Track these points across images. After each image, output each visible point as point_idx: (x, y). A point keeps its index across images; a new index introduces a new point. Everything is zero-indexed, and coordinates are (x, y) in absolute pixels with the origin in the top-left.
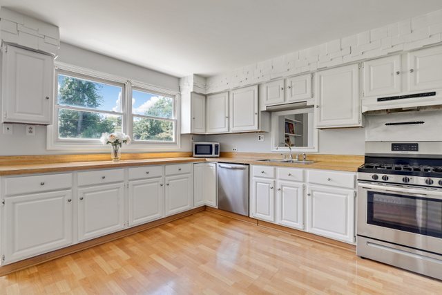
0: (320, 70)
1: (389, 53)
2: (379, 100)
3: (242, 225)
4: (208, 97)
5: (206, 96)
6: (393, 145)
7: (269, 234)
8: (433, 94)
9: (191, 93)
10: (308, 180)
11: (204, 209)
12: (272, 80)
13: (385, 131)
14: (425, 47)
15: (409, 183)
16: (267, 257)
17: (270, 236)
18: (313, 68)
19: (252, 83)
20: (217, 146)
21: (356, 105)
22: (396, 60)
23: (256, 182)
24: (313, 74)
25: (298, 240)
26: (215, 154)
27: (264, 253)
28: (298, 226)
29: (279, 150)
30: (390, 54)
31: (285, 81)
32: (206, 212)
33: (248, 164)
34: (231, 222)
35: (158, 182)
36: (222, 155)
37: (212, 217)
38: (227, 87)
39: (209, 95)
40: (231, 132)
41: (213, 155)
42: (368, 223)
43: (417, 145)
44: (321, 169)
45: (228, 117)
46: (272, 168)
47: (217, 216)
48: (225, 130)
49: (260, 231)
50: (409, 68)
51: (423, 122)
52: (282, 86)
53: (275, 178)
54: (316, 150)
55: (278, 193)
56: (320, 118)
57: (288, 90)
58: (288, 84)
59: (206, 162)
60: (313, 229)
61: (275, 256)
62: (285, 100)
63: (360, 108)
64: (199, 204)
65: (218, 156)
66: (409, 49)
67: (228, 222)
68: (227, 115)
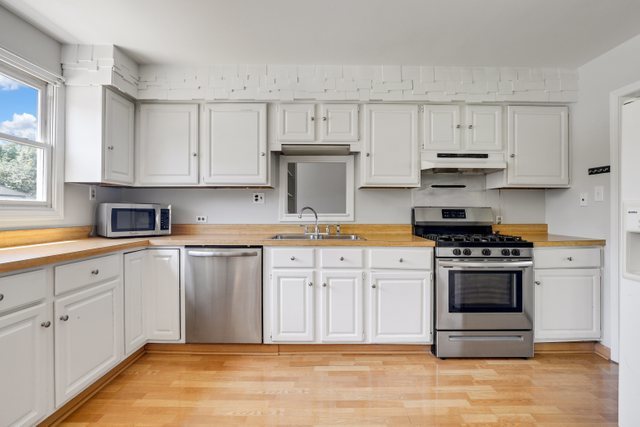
0: (372, 102)
1: (453, 101)
2: (440, 155)
3: (255, 364)
4: (144, 108)
5: (136, 103)
6: (443, 211)
7: (312, 364)
8: (486, 156)
9: (105, 87)
10: (370, 264)
11: (147, 352)
12: (296, 101)
13: (432, 194)
14: (484, 104)
15: (491, 256)
16: (351, 410)
17: (317, 368)
18: (364, 97)
19: (257, 98)
20: (165, 213)
21: (414, 160)
22: (455, 110)
23: (279, 278)
24: (360, 106)
25: (359, 360)
26: (162, 228)
27: (339, 404)
28: (355, 338)
29: (303, 219)
30: (453, 103)
31: (316, 106)
32: (150, 359)
33: (261, 247)
34: (227, 363)
35: (34, 317)
36: (179, 230)
37: (176, 364)
38: (197, 95)
39: (145, 102)
40: (202, 184)
41: (158, 230)
42: (450, 312)
43: (463, 211)
44: (389, 246)
45: (197, 155)
46: (311, 250)
47: (184, 359)
48: (190, 180)
49: (293, 364)
50: (468, 124)
51: (464, 186)
52: (311, 114)
53: (314, 267)
54: (351, 218)
55: (321, 292)
56: (371, 173)
57: (321, 122)
58: (322, 113)
59: (148, 247)
60: (380, 336)
61: (361, 404)
62: (316, 139)
63: (420, 163)
64: (134, 345)
65: (170, 232)
66: (470, 101)
67: (220, 366)
68: (194, 150)
